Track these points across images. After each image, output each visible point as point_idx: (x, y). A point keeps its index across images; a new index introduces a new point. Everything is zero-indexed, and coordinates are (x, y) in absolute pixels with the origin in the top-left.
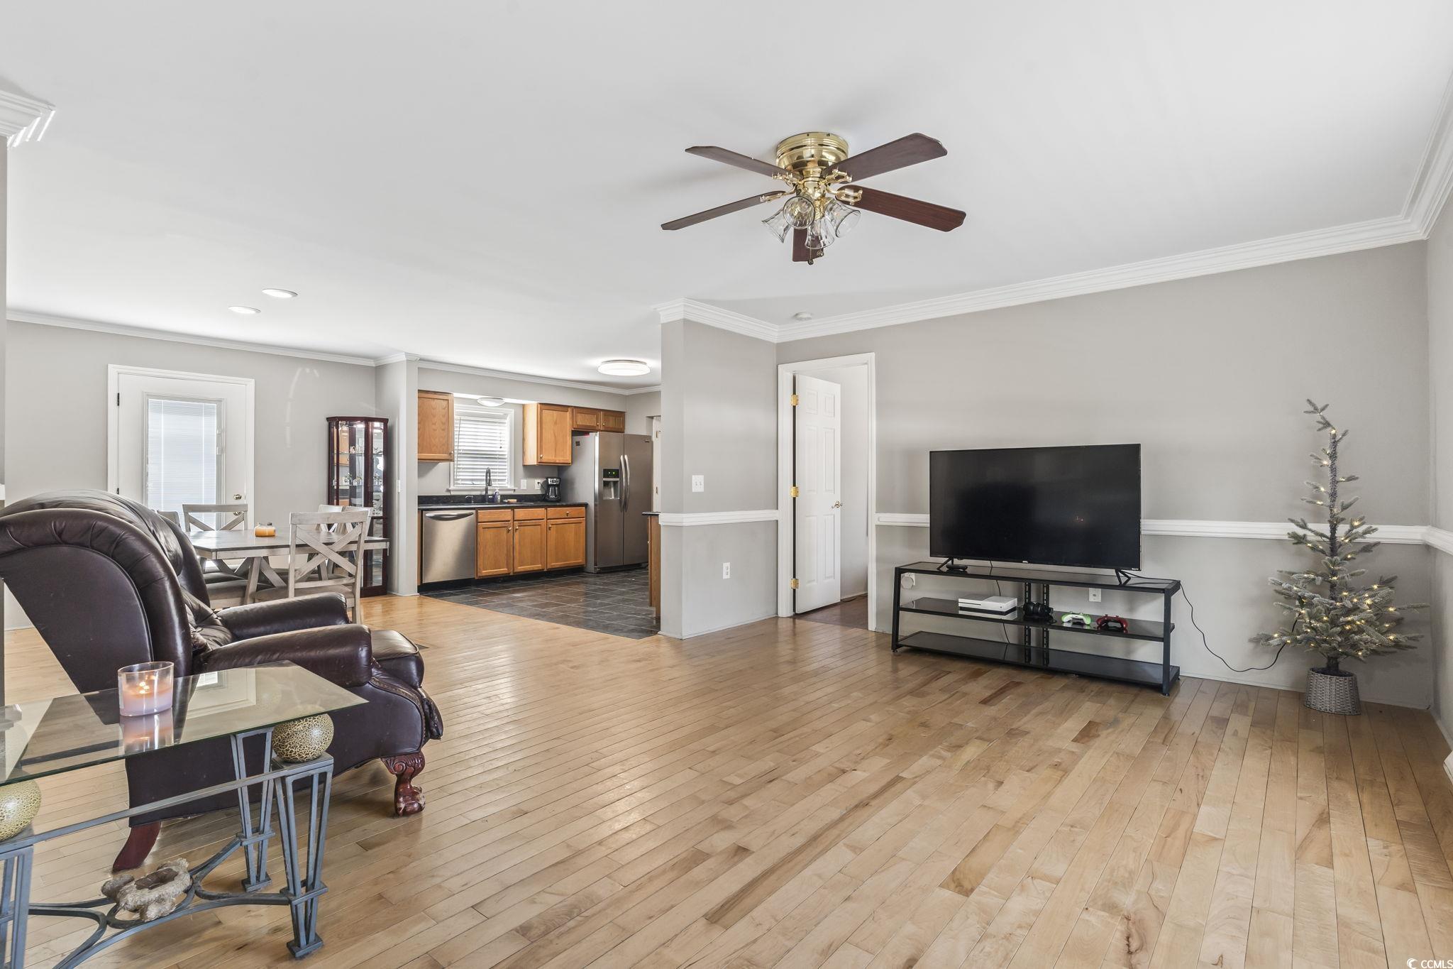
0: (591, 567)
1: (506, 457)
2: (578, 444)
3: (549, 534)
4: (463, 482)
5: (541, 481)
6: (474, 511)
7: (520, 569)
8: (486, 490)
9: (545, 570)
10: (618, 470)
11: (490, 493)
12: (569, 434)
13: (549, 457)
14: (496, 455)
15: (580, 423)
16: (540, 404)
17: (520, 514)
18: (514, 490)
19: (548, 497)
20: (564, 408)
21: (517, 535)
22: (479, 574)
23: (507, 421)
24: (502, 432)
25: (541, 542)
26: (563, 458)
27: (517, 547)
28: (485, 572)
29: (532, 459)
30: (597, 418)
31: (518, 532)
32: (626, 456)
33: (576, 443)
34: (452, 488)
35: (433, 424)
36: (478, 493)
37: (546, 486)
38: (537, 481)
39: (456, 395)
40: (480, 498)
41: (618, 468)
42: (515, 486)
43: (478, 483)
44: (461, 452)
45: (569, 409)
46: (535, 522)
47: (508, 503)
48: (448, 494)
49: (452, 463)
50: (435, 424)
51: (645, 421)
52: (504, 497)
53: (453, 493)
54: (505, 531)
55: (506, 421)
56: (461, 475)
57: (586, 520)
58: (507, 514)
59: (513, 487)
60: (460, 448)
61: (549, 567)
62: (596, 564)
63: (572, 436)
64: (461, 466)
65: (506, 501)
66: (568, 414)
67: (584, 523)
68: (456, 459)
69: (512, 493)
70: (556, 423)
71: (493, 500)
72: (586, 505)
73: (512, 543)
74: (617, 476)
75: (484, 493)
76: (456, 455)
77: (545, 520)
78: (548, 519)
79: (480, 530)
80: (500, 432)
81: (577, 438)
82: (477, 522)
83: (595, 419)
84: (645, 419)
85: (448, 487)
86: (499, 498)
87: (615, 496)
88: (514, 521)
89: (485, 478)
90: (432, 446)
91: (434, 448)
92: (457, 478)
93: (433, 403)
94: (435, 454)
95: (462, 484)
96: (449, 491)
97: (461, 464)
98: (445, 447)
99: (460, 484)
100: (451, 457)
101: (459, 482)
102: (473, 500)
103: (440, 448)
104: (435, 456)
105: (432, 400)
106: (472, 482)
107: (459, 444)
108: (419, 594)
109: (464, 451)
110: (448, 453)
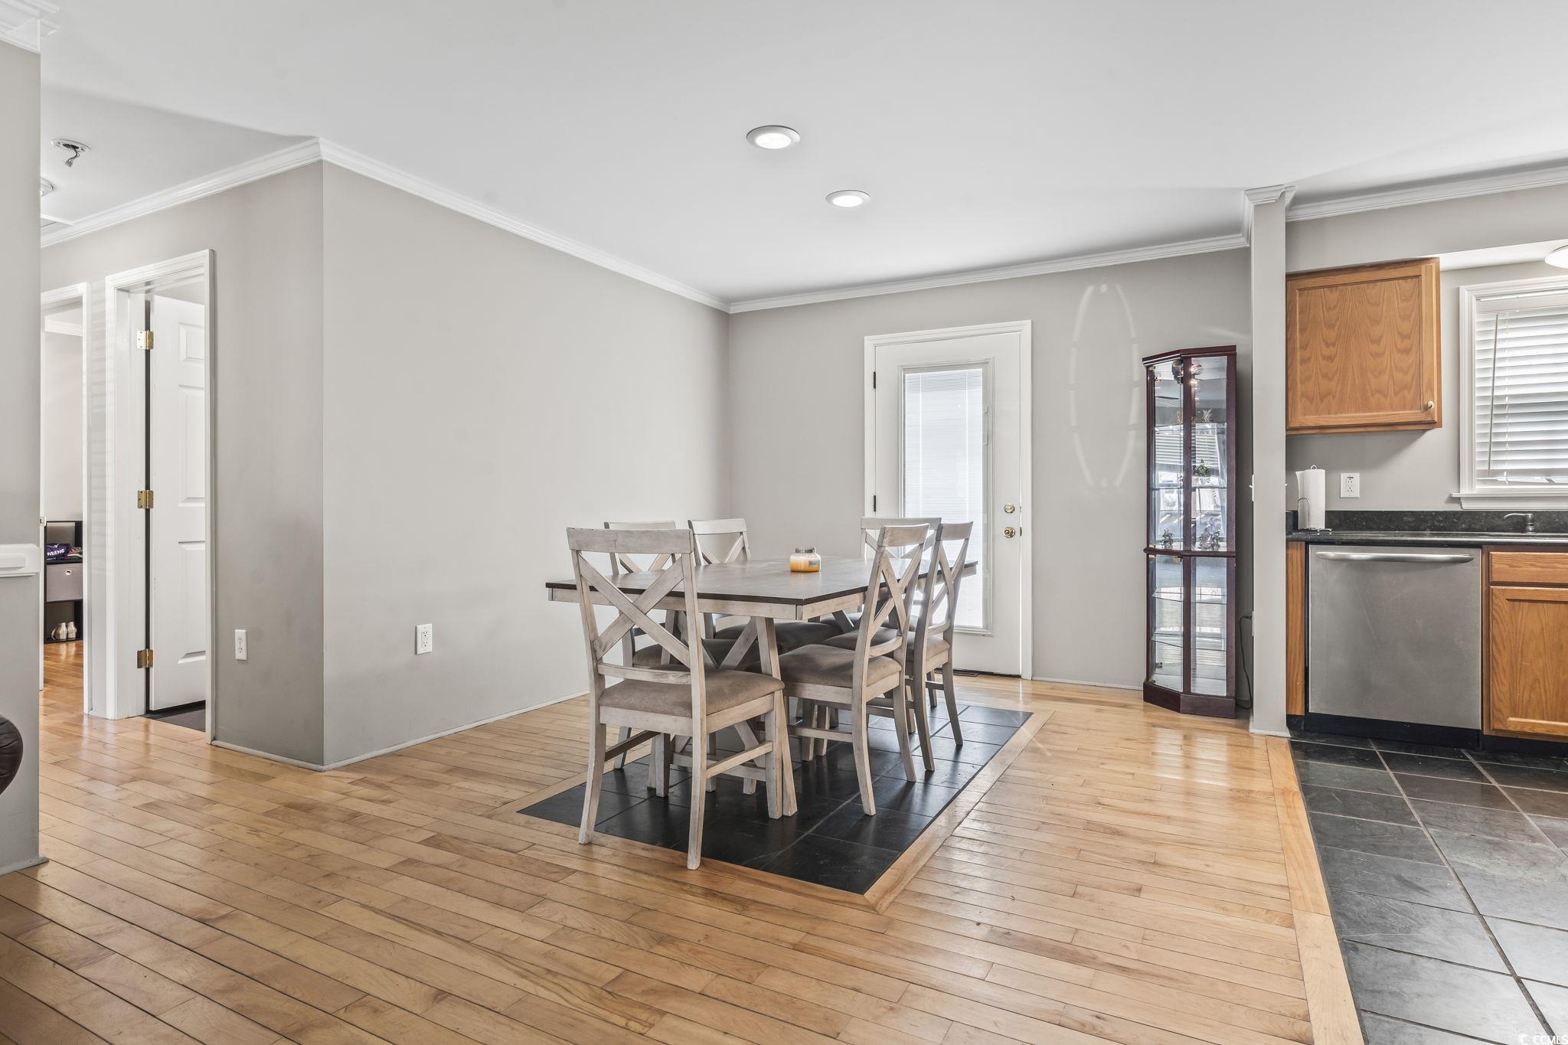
4: (1512, 479)
6: (1477, 554)
34: (1465, 491)
35: (1373, 342)
39: (1447, 260)
44: (1506, 401)
48: (1455, 508)
50: (1378, 341)
53: (1467, 506)
60: (1497, 393)
82: (1489, 581)
85: (1453, 491)
90: (1370, 394)
91: (1373, 395)
92: (1491, 468)
93: (1372, 291)
94: (1378, 411)
95: (1510, 483)
96: (1458, 500)
97: (1504, 434)
98: (1409, 392)
99: (1503, 483)
100: (1429, 419)
101: (1500, 478)
102: (1532, 525)
103: (1386, 396)
104: (1379, 416)
105: (1371, 285)
106: (1547, 480)
107: (1497, 383)
108: (1290, 736)
109: (1512, 397)
110: (1422, 407)
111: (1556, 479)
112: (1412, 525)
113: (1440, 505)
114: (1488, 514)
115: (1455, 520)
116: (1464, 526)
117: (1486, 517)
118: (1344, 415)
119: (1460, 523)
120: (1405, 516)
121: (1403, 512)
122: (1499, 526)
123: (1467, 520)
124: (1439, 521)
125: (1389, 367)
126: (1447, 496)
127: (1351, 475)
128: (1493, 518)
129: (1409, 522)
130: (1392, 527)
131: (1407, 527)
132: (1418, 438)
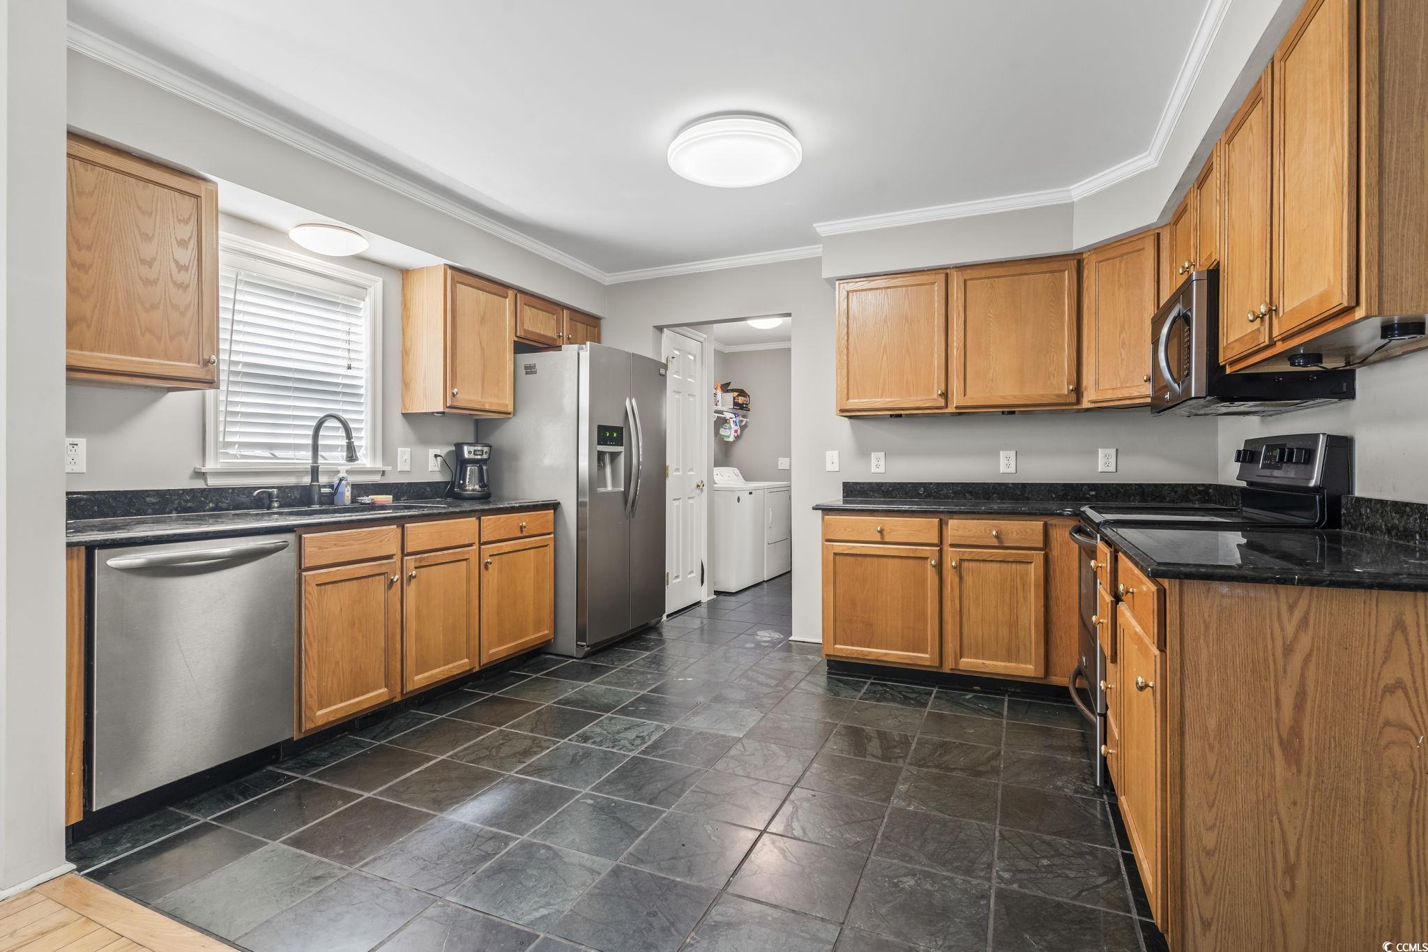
0: (568, 643)
1: (362, 391)
2: (530, 370)
3: (484, 580)
4: (244, 452)
5: (443, 451)
6: (290, 538)
7: (419, 680)
8: (315, 472)
9: (477, 669)
10: (621, 429)
11: (323, 479)
12: (509, 347)
13: (470, 396)
14: (337, 384)
15: (529, 326)
16: (452, 267)
17: (421, 534)
18: (383, 473)
19: (462, 487)
20: (499, 287)
21: (411, 591)
22: (308, 726)
23: (366, 306)
24: (353, 329)
25: (469, 602)
26: (497, 399)
27: (412, 626)
28: (323, 715)
29: (431, 399)
30: (558, 321)
31: (413, 581)
32: (634, 401)
33: (526, 368)
34: (210, 466)
35: (143, 262)
36: (291, 481)
37: (458, 462)
38: (433, 451)
40: (297, 494)
41: (619, 423)
42: (384, 462)
43: (290, 454)
44: (240, 368)
45: (511, 293)
46: (451, 552)
47: (372, 507)
48: (199, 484)
49: (210, 393)
50: (150, 264)
51: (651, 332)
52: (359, 489)
53: (213, 482)
54: (380, 583)
55: (362, 305)
56: (239, 433)
57: (555, 539)
58: (386, 540)
59: (379, 465)
60: (234, 358)
61: (484, 660)
62: (581, 636)
63: (515, 353)
64: (238, 409)
65: (366, 499)
66: (508, 303)
67: (550, 549)
68: (223, 377)
69: (377, 479)
70: (483, 320)
71: (330, 500)
72: (555, 506)
73: (399, 617)
74: (619, 442)
75: (307, 480)
76: (223, 367)
77: (475, 547)
78: (481, 544)
79: (311, 592)
80: (346, 328)
81: (528, 358)
82: (301, 568)
83: (553, 323)
84: (652, 328)
85: (198, 465)
86: (348, 494)
87: (614, 485)
88: (404, 554)
89: (310, 441)
90: (139, 332)
91: (143, 335)
92: (226, 440)
93: (145, 193)
94: (149, 357)
95: (243, 457)
96: (201, 475)
97: (237, 403)
98: (186, 339)
99: (235, 456)
100: (209, 377)
101: (232, 451)
102: (277, 501)
103: (159, 339)
104: (151, 364)
105: (141, 184)
106: (272, 454)
107: (235, 347)
108: (74, 866)
109: (246, 364)
110: (201, 362)
111: (278, 453)
112: (157, 507)
113: (183, 482)
114: (234, 490)
115: (202, 499)
116: (211, 505)
117: (232, 493)
118: (103, 355)
119: (207, 501)
120: (148, 496)
121: (147, 491)
122: (243, 503)
123: (214, 499)
124: (187, 501)
125: (162, 302)
126: (191, 470)
127: (76, 440)
128: (238, 495)
129: (153, 504)
130: (132, 511)
131: (150, 511)
132: (163, 396)
